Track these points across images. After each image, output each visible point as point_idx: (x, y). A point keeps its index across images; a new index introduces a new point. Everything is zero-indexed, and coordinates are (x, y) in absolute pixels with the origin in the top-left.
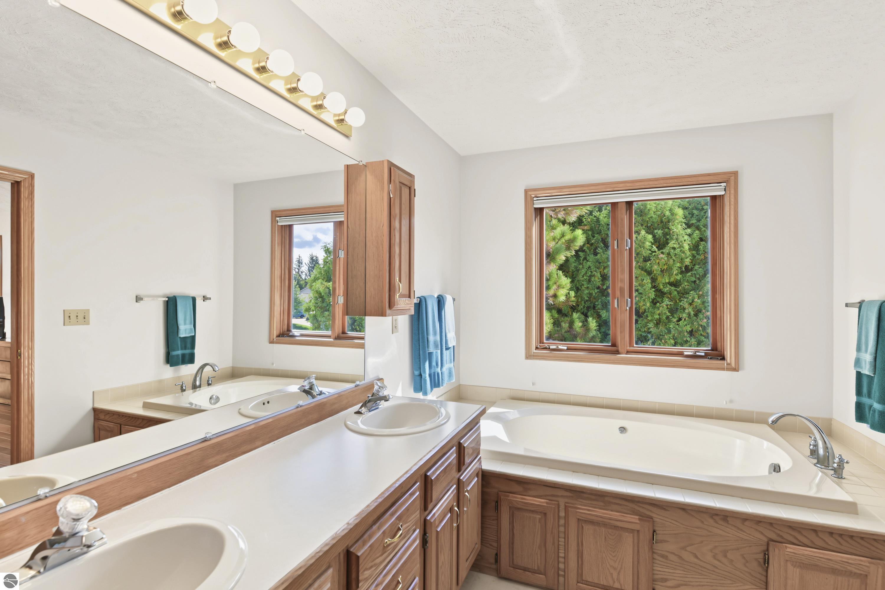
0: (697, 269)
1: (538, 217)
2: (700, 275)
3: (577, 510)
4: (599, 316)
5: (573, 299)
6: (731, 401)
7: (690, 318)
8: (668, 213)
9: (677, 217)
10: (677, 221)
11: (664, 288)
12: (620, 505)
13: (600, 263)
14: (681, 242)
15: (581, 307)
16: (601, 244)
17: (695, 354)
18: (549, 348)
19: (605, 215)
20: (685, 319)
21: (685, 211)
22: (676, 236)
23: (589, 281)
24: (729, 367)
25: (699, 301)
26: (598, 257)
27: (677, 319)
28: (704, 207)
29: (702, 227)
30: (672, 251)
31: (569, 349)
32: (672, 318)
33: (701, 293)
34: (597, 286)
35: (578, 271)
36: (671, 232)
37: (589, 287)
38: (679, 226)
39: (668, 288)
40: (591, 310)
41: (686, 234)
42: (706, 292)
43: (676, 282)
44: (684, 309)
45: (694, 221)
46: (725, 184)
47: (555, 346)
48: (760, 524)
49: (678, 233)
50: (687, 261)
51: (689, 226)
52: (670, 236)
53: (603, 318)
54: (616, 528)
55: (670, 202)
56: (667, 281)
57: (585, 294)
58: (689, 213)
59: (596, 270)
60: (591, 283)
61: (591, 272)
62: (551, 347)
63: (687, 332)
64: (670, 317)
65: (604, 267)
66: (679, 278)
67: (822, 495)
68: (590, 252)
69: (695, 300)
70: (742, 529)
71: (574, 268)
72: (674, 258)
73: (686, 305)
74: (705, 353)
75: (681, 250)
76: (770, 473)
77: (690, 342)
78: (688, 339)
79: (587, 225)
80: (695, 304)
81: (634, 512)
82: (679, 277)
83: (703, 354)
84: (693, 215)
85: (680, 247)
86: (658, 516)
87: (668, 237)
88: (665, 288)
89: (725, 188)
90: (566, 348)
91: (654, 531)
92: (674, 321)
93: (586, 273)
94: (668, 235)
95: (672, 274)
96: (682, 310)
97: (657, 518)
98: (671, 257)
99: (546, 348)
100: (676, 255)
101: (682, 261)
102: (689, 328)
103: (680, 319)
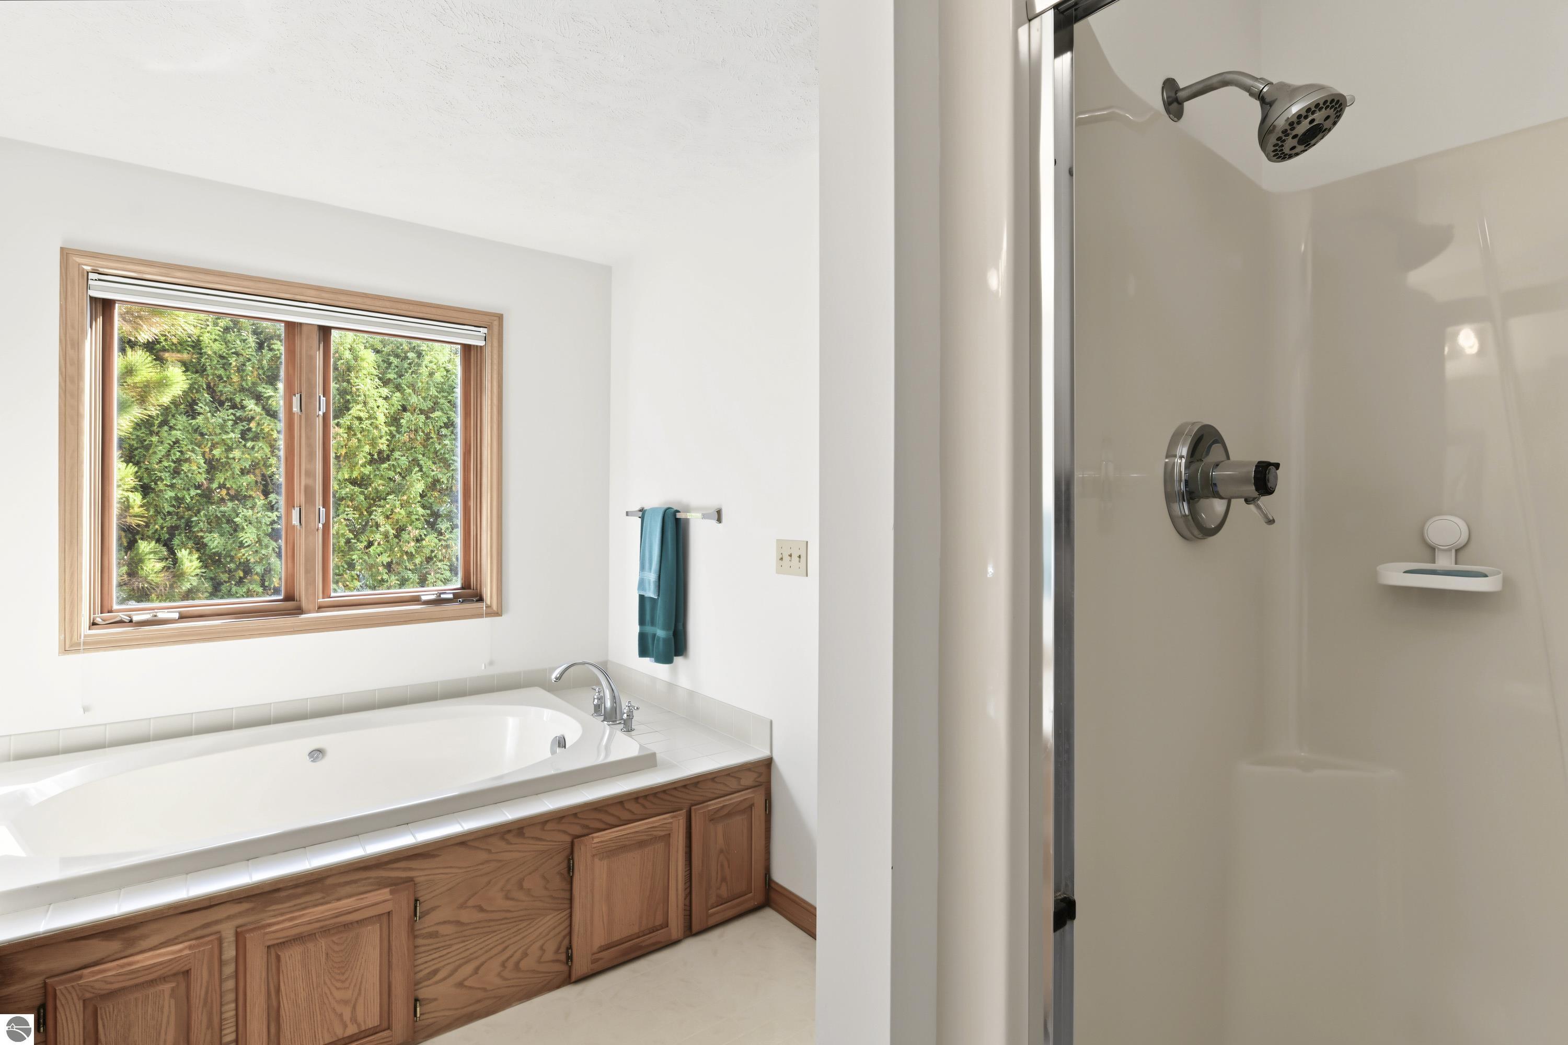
0: (397, 457)
1: (100, 320)
2: (402, 469)
3: (266, 931)
4: (200, 546)
5: (137, 510)
6: (491, 663)
7: (388, 541)
8: (347, 355)
9: (364, 364)
10: (365, 372)
11: (340, 489)
12: (355, 882)
13: (202, 435)
14: (372, 408)
15: (157, 527)
16: (206, 395)
17: (438, 598)
18: (131, 621)
19: (213, 337)
20: (379, 544)
21: (378, 355)
22: (363, 396)
23: (176, 472)
24: (489, 610)
25: (403, 512)
26: (197, 421)
27: (366, 543)
28: (408, 354)
29: (405, 388)
30: (357, 423)
31: (182, 617)
32: (356, 543)
33: (405, 498)
34: (197, 484)
35: (147, 448)
36: (354, 389)
37: (174, 483)
38: (368, 380)
39: (348, 490)
40: (179, 535)
41: (380, 397)
42: (414, 497)
43: (362, 478)
44: (377, 526)
45: (391, 376)
46: (485, 330)
47: (148, 613)
48: (563, 821)
49: (367, 393)
50: (383, 445)
51: (386, 382)
52: (353, 397)
53: (213, 548)
54: (347, 926)
55: (350, 335)
56: (347, 477)
57: (166, 499)
58: (382, 361)
59: (193, 448)
60: (182, 476)
61: (181, 452)
62: (136, 618)
63: (383, 565)
64: (353, 541)
65: (212, 443)
66: (367, 473)
67: (613, 758)
68: (177, 410)
69: (395, 510)
70: (541, 839)
71: (135, 442)
72: (359, 436)
73: (381, 520)
74: (454, 594)
75: (373, 422)
76: (553, 752)
77: (387, 581)
78: (385, 577)
79: (168, 349)
80: (395, 517)
81: (381, 884)
82: (368, 470)
83: (451, 596)
84: (390, 364)
85: (370, 418)
86: (420, 872)
87: (348, 397)
88: (342, 488)
89: (486, 337)
90: (176, 616)
91: (416, 900)
92: (361, 547)
93: (168, 454)
94: (347, 394)
95: (357, 463)
96: (374, 528)
97: (420, 876)
98: (355, 435)
99: (121, 622)
100: (362, 430)
101: (373, 444)
102: (385, 559)
103: (370, 544)
